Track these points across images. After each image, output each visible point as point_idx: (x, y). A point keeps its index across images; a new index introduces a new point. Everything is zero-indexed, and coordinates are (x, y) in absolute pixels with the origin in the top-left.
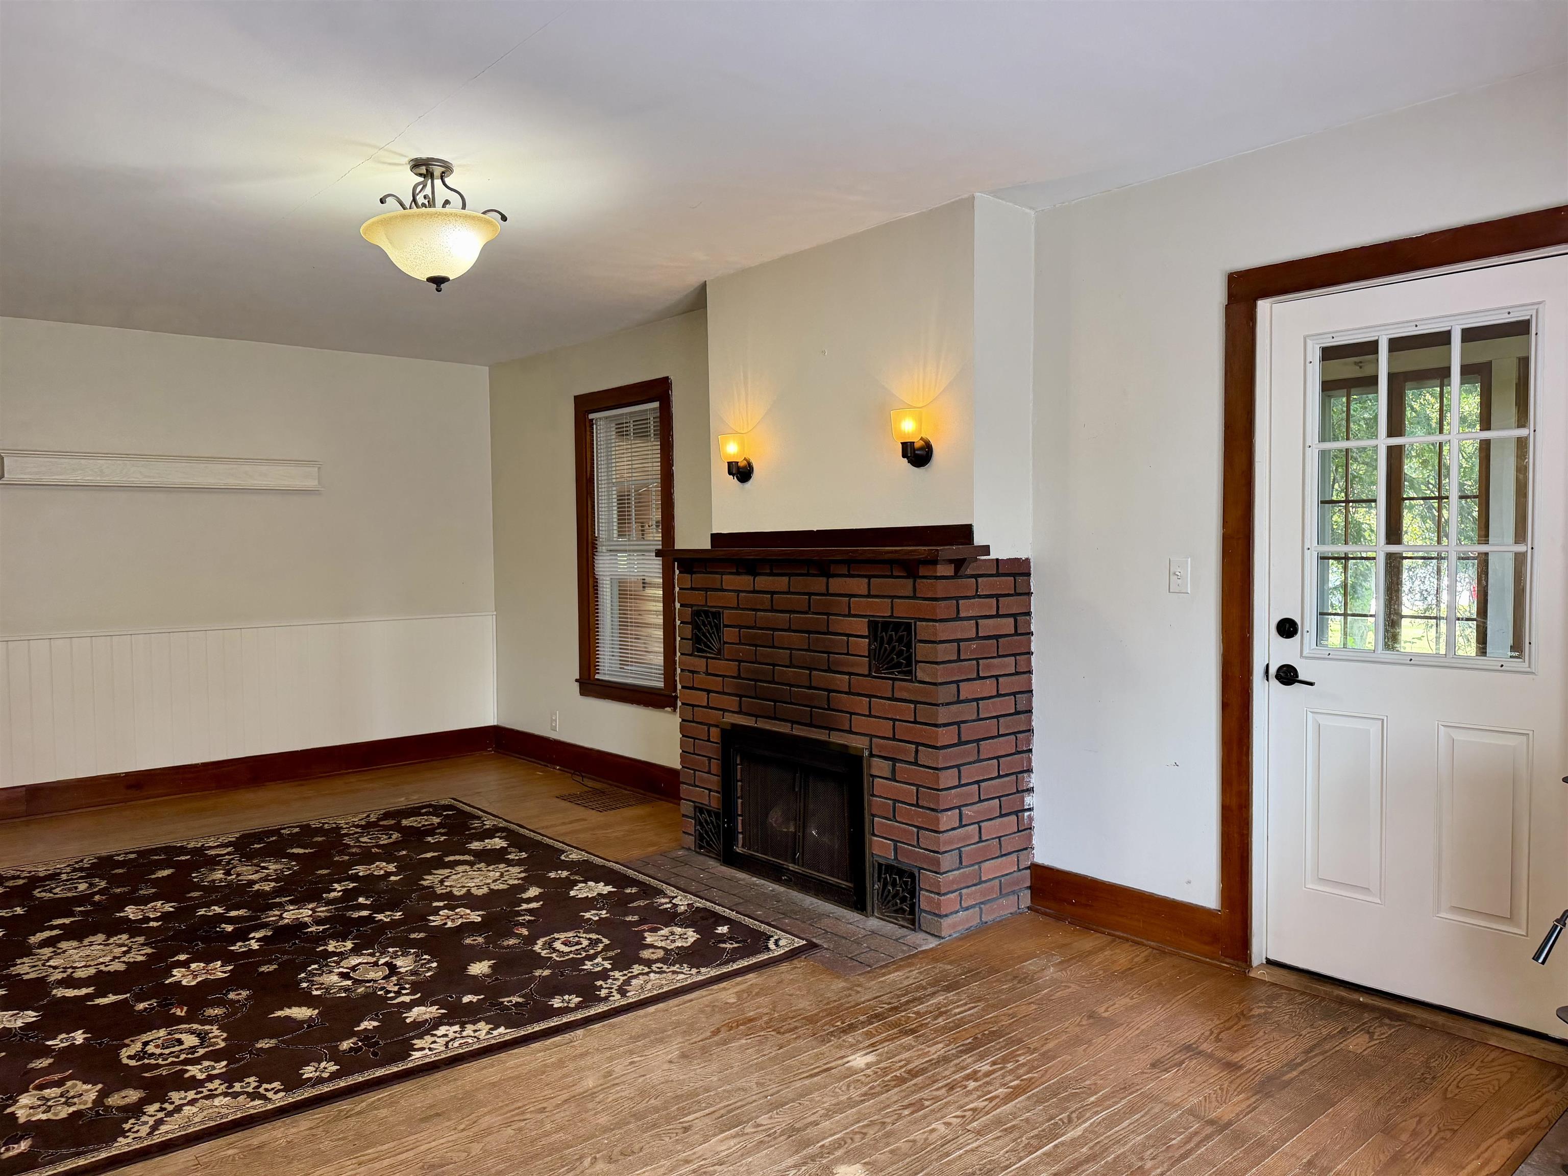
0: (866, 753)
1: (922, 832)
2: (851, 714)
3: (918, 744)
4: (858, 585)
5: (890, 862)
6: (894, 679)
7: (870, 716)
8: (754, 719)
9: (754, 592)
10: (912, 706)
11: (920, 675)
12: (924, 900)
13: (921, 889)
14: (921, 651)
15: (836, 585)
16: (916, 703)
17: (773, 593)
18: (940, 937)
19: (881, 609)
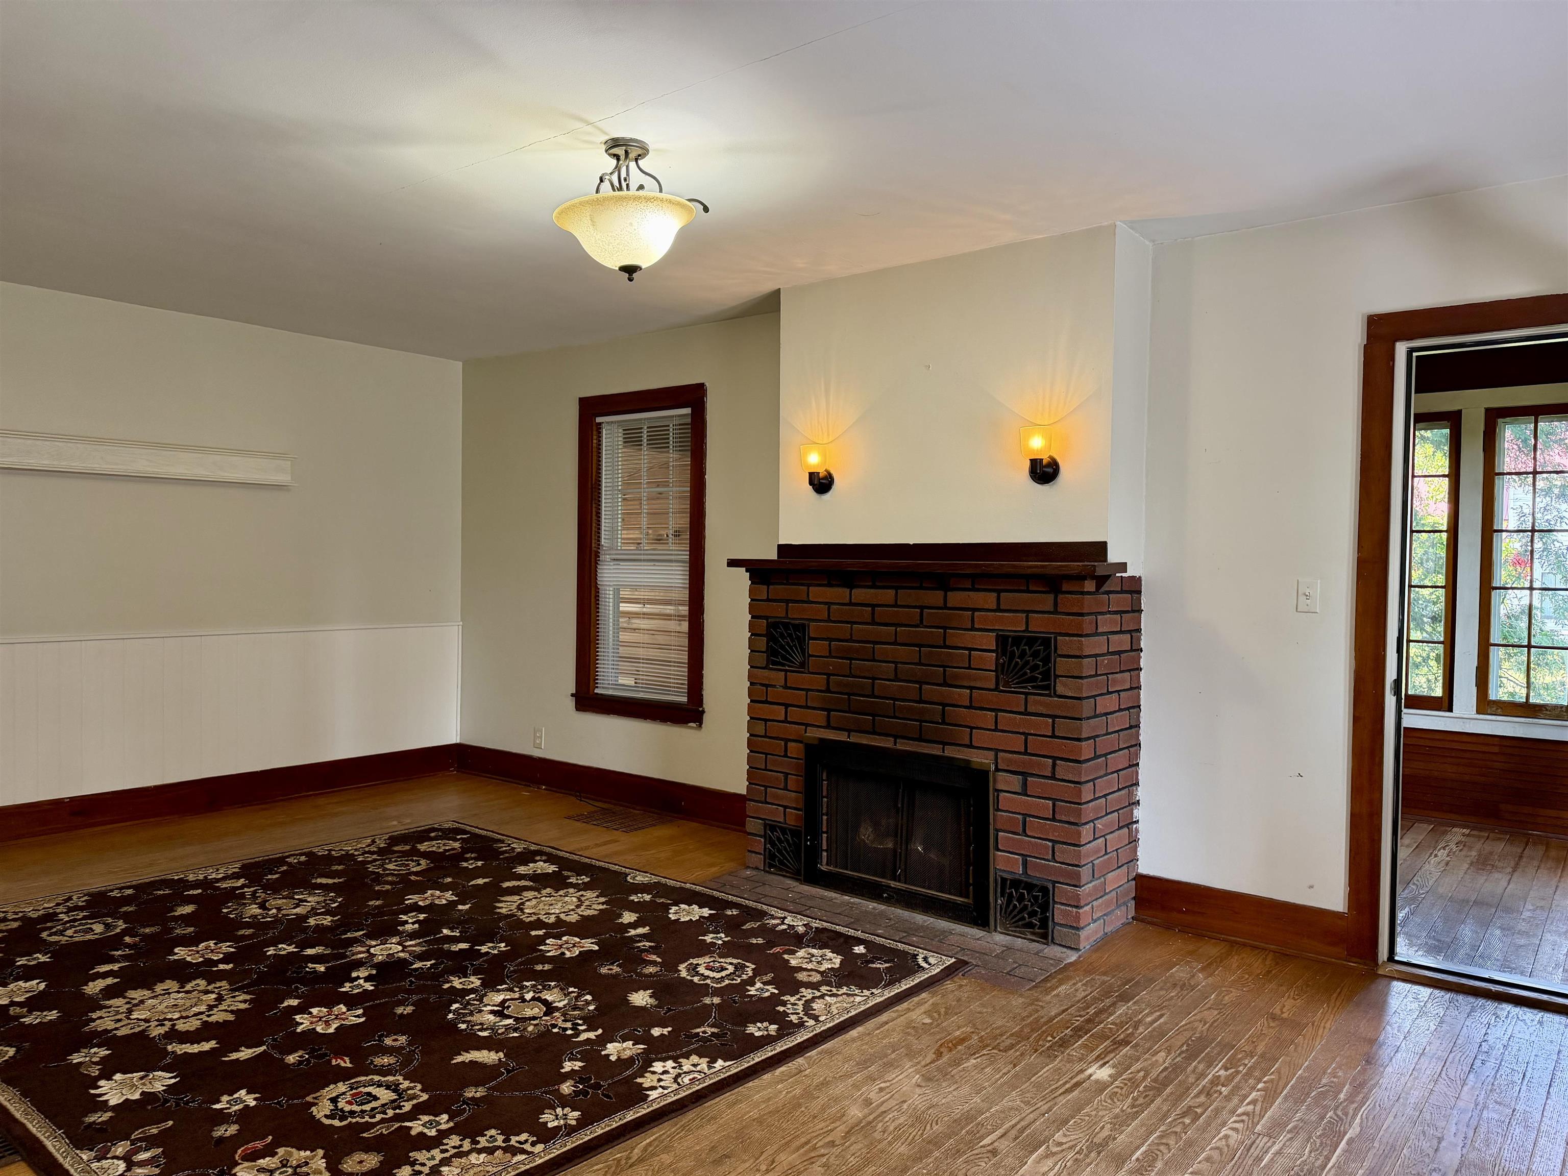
0: (993, 767)
1: (1057, 846)
2: (972, 728)
3: (1055, 759)
4: (988, 599)
5: (1017, 877)
6: (1026, 694)
7: (996, 730)
8: (846, 733)
9: (851, 604)
10: (1050, 720)
11: (1060, 689)
12: (1059, 913)
13: (1055, 902)
14: (1062, 666)
15: (956, 598)
16: (1054, 717)
17: (873, 606)
18: (1077, 950)
19: (1014, 624)
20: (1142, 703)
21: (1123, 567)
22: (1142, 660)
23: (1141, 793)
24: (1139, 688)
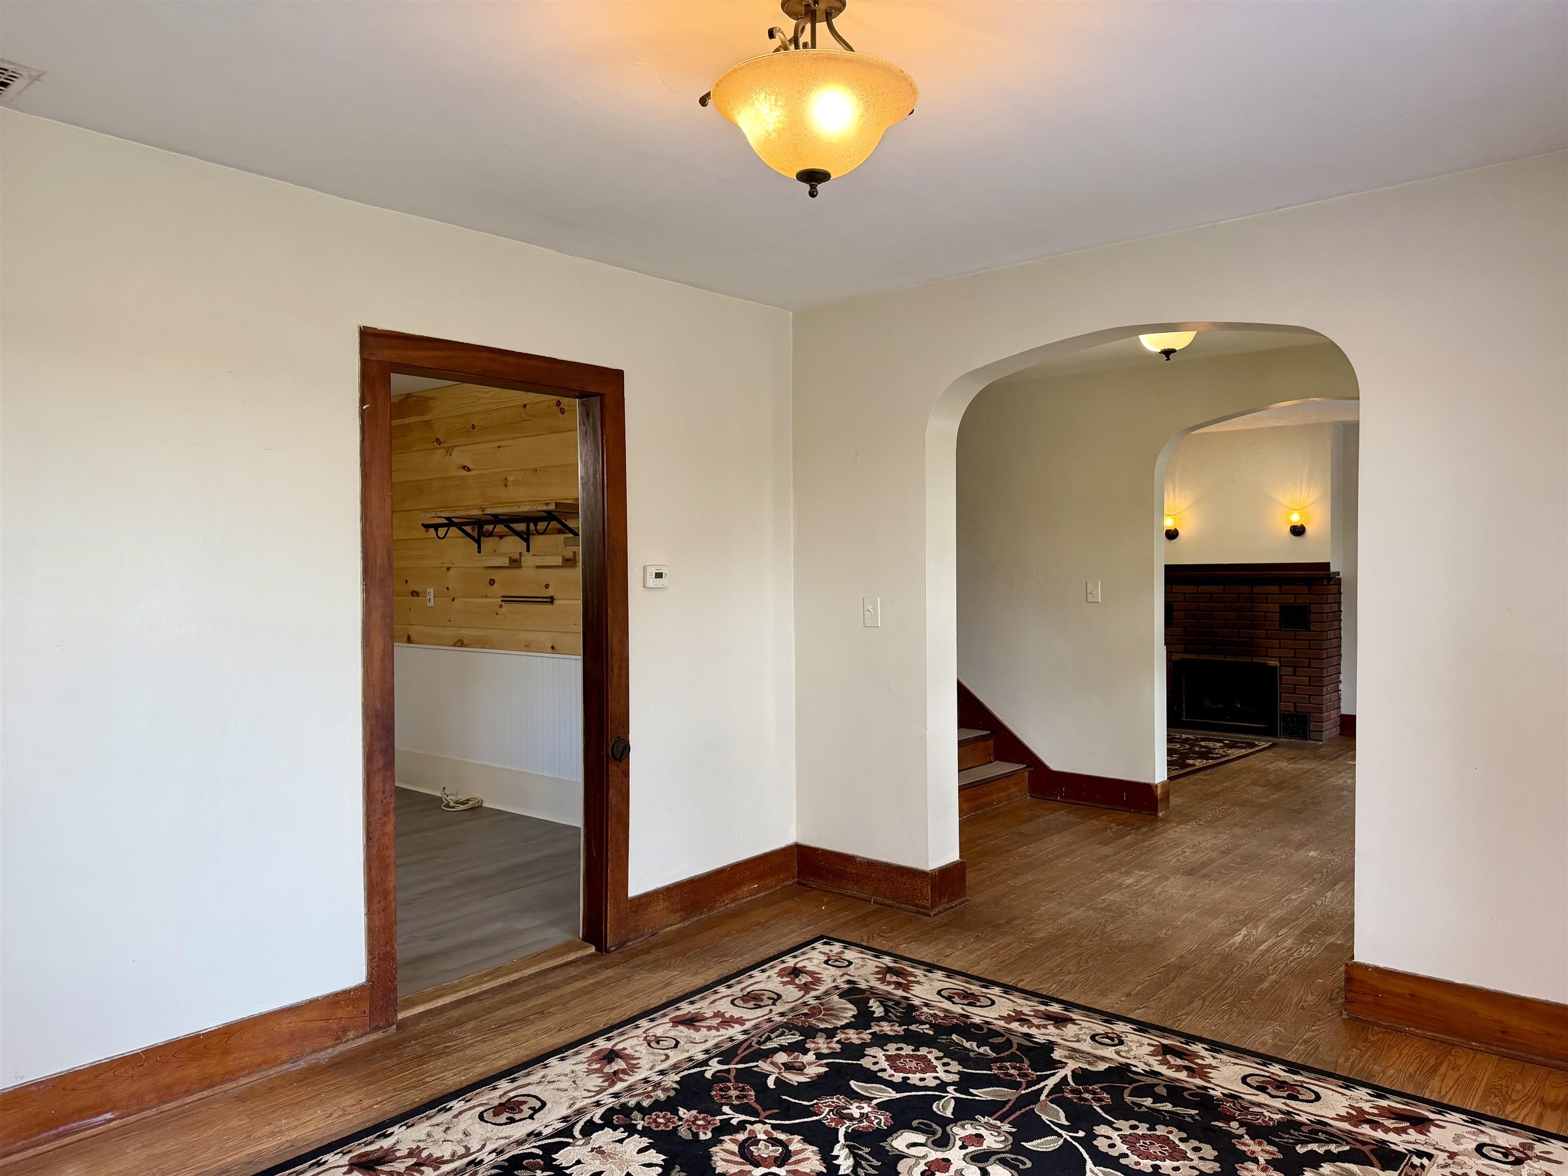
0: (1279, 665)
1: (1311, 697)
2: (1267, 648)
3: (1310, 659)
4: (1275, 589)
5: (1291, 713)
6: (1295, 631)
7: (1280, 648)
10: (1307, 642)
11: (1312, 628)
12: (1312, 726)
13: (1310, 722)
14: (1313, 617)
15: (1256, 589)
16: (1309, 640)
17: (1212, 594)
18: (1321, 741)
19: (1290, 600)
20: (1342, 636)
21: (1338, 573)
22: (1342, 616)
23: (1342, 677)
24: (1341, 629)
